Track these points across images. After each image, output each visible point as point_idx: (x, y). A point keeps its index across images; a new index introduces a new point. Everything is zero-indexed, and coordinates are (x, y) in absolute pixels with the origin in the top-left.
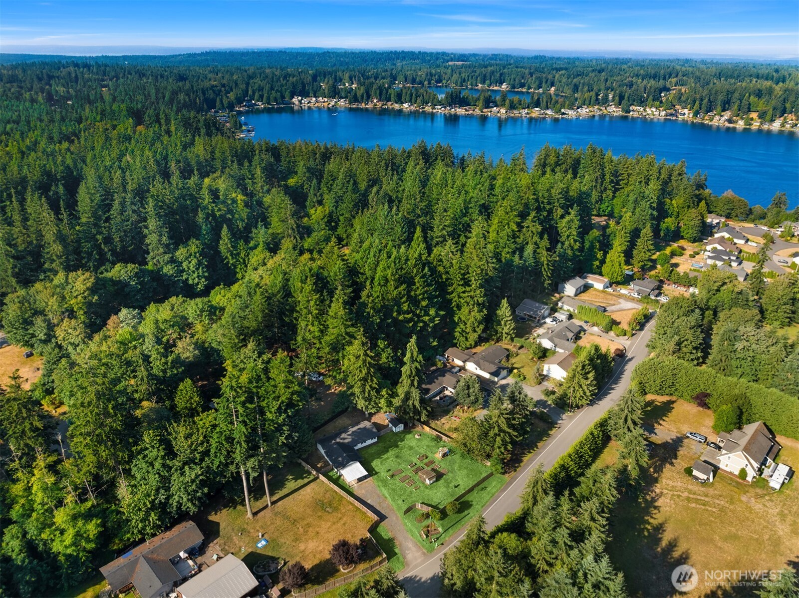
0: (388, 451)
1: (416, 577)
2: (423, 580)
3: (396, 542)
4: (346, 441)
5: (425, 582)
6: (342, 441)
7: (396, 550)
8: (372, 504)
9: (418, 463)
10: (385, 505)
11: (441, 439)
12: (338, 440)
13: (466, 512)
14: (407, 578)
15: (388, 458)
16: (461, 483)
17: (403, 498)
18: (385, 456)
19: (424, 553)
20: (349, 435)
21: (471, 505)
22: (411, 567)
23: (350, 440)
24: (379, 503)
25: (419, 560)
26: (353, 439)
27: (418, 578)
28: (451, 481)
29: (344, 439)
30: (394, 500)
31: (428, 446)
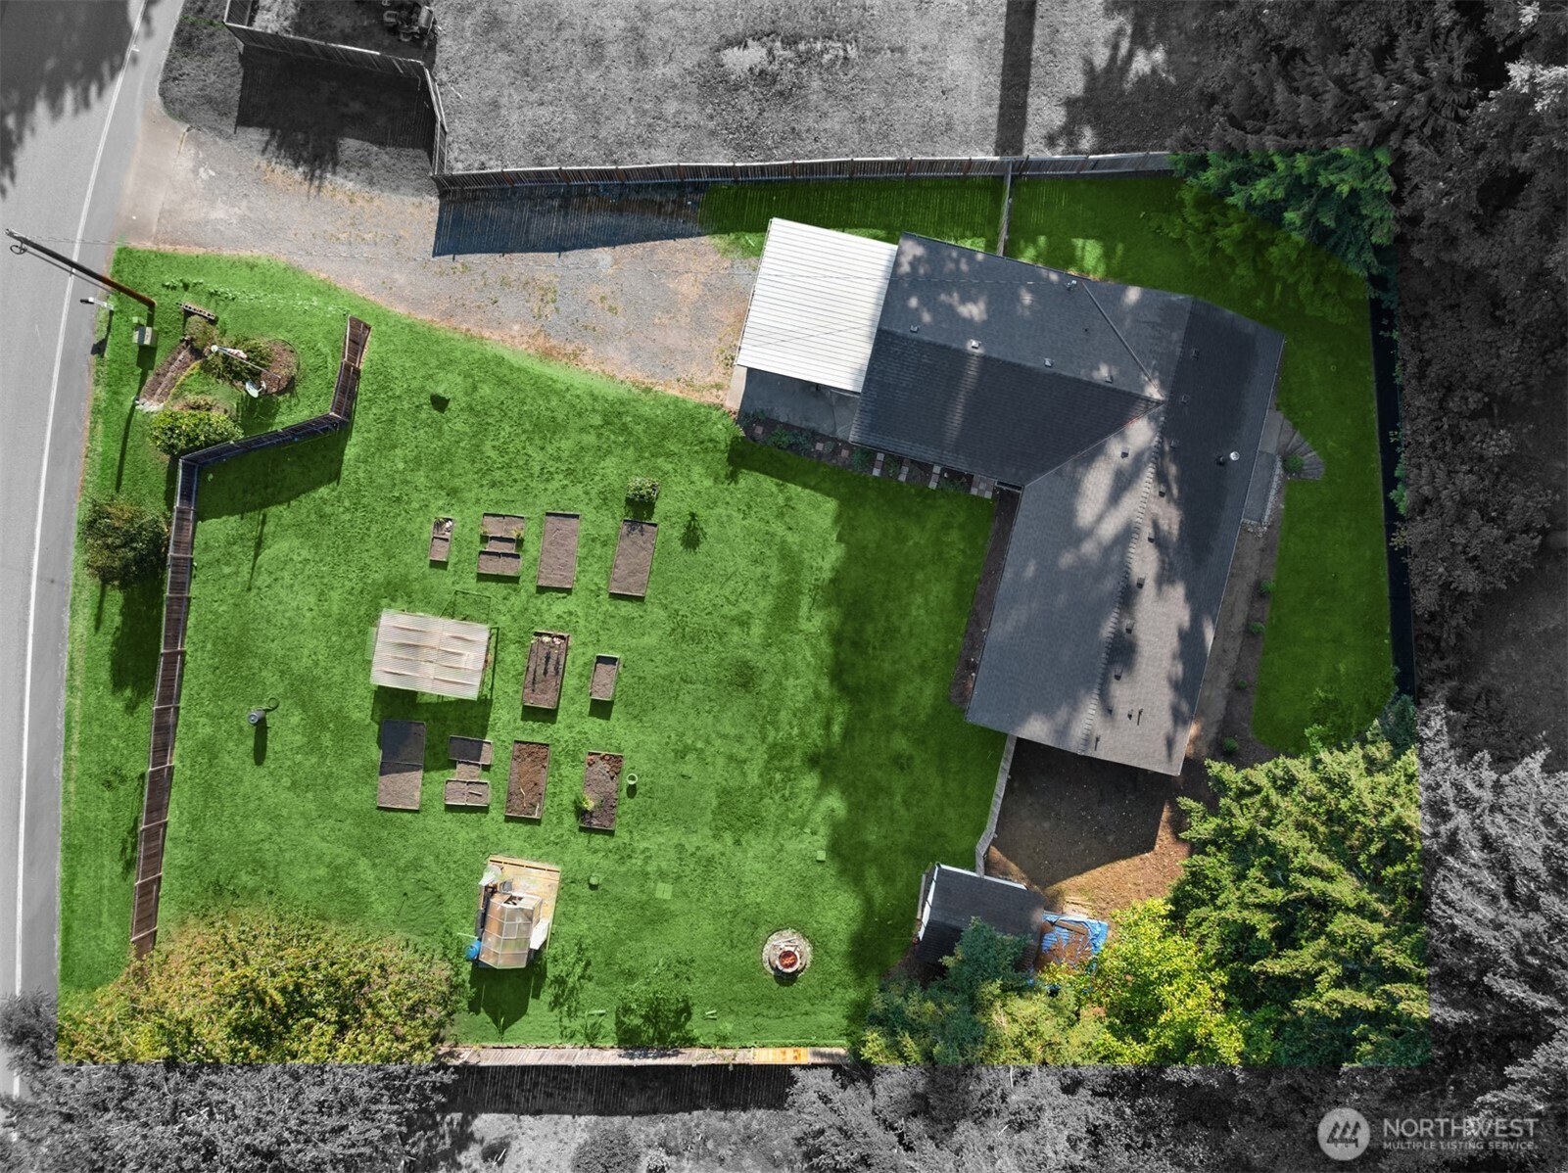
0: (838, 673)
1: (84, 103)
2: (41, 109)
3: (287, 176)
4: (1097, 481)
5: (24, 110)
6: (1115, 448)
7: (255, 136)
8: (573, 257)
9: (594, 726)
10: (510, 305)
11: (628, 1040)
12: (1141, 433)
13: (114, 617)
14: (114, 72)
15: (784, 612)
16: (256, 781)
17: (457, 423)
18: (814, 621)
19: (139, 229)
20: (1128, 534)
21: (118, 683)
22: (139, 124)
23: (1087, 510)
24: (547, 294)
25: (130, 182)
26: (1077, 536)
27: (69, 99)
28: (313, 747)
29: (1122, 484)
30: (496, 369)
31: (654, 917)
